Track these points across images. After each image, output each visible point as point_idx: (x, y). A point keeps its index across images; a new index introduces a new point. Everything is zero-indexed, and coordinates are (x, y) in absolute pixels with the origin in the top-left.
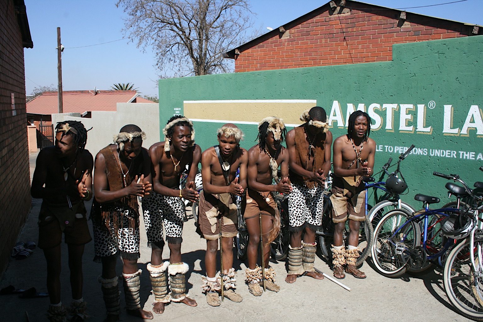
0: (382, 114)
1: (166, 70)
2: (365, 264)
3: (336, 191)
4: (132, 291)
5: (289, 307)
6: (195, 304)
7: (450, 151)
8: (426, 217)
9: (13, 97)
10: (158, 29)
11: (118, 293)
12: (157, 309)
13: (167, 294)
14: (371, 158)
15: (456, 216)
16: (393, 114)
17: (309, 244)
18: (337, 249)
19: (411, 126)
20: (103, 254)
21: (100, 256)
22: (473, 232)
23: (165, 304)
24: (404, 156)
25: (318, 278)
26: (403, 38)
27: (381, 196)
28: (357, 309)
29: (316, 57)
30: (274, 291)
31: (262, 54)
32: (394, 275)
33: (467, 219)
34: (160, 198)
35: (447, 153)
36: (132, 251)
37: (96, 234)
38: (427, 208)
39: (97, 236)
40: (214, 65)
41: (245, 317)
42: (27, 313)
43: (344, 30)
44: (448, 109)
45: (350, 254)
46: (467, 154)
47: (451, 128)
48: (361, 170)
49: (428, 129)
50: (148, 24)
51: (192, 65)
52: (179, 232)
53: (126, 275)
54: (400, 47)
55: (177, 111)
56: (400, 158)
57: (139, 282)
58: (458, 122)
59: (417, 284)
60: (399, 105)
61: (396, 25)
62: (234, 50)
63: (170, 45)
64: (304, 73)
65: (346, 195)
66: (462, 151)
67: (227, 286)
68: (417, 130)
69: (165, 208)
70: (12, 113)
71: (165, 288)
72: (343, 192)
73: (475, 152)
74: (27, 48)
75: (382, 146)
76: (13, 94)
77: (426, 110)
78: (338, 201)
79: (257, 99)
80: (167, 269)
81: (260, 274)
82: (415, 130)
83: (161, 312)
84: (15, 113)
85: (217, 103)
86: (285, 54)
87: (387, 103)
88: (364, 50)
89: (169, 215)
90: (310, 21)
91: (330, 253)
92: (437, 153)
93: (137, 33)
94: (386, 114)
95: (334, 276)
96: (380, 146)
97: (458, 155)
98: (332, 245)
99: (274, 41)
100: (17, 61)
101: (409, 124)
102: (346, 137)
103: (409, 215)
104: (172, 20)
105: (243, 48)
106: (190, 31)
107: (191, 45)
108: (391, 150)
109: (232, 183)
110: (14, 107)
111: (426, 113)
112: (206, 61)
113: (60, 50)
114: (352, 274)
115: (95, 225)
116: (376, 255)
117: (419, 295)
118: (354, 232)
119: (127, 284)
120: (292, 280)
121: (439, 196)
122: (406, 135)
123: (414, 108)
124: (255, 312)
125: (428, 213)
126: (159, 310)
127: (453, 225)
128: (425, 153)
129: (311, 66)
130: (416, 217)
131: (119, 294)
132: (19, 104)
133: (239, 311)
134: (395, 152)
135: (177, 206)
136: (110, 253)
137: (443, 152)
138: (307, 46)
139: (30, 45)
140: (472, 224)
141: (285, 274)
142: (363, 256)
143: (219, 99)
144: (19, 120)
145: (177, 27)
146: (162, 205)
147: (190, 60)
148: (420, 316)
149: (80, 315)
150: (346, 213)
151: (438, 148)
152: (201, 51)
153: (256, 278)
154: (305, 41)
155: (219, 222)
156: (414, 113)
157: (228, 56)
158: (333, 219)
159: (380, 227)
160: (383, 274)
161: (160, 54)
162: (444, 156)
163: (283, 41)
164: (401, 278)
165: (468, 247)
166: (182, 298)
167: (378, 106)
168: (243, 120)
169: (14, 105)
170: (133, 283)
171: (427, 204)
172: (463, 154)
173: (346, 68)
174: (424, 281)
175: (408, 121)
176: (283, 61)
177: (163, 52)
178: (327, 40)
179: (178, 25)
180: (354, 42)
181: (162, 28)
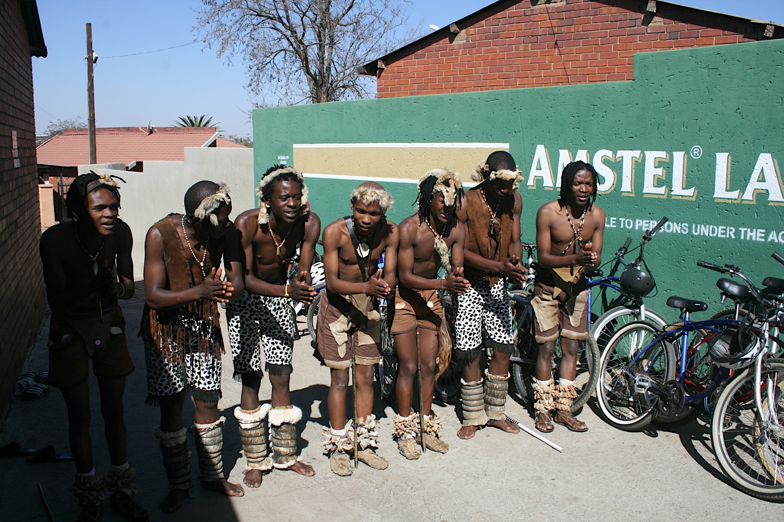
0: (616, 166)
1: (264, 94)
2: (587, 409)
3: (541, 292)
4: (209, 451)
5: (463, 477)
6: (312, 473)
7: (724, 227)
8: (685, 334)
9: (15, 138)
10: (251, 28)
11: (187, 455)
12: (250, 480)
13: (267, 455)
14: (597, 237)
15: (734, 332)
16: (634, 167)
17: (498, 377)
18: (542, 385)
19: (662, 186)
20: (162, 392)
21: (156, 394)
22: (760, 357)
23: (263, 471)
24: (650, 235)
25: (511, 431)
26: (651, 43)
27: (613, 299)
28: (573, 481)
29: (509, 74)
30: (438, 452)
31: (421, 68)
32: (633, 427)
33: (751, 337)
34: (256, 301)
35: (719, 231)
36: (209, 388)
37: (150, 360)
38: (687, 320)
39: (151, 363)
40: (343, 87)
41: (392, 493)
42: (41, 487)
43: (556, 30)
44: (722, 160)
45: (562, 393)
46: (752, 232)
47: (726, 190)
48: (582, 256)
49: (690, 192)
50: (235, 19)
51: (306, 86)
52: (287, 356)
53: (200, 426)
54: (646, 57)
55: (283, 160)
56: (644, 238)
57: (221, 438)
58: (738, 180)
59: (670, 441)
60: (642, 152)
61: (639, 22)
62: (376, 61)
63: (272, 53)
64: (489, 99)
65: (558, 298)
66: (744, 227)
67: (364, 443)
68: (672, 193)
69: (264, 318)
70: (14, 164)
71: (263, 447)
72: (552, 293)
73: (766, 230)
74: (38, 57)
75: (615, 219)
76: (14, 133)
77: (688, 161)
78: (544, 307)
79: (413, 141)
80: (267, 416)
81: (416, 425)
82: (669, 194)
83: (256, 484)
84: (19, 163)
85: (347, 149)
86: (458, 69)
87: (624, 149)
88: (587, 63)
89: (270, 329)
90: (499, 15)
91: (531, 391)
92: (704, 230)
93: (217, 33)
94: (622, 168)
95: (537, 428)
96: (612, 219)
97: (737, 233)
98: (534, 379)
99: (440, 47)
100: (21, 78)
101: (659, 183)
102: (556, 205)
103: (657, 331)
104: (274, 12)
105: (389, 59)
106: (304, 30)
107: (306, 54)
108: (629, 224)
109: (372, 277)
110: (17, 153)
111: (687, 166)
112: (330, 80)
113: (91, 61)
114: (566, 425)
115: (148, 345)
116: (604, 395)
117: (672, 458)
118: (569, 357)
119: (201, 440)
120: (469, 435)
121: (706, 301)
122: (654, 200)
123: (668, 158)
124: (408, 486)
125: (689, 327)
126: (253, 482)
127: (727, 347)
128: (685, 230)
129: (501, 88)
130: (669, 334)
131: (189, 457)
132: (24, 148)
133: (383, 483)
134: (637, 228)
135: (284, 314)
136: (172, 391)
137: (713, 229)
138: (494, 55)
139: (43, 52)
140: (758, 344)
141: (457, 424)
142: (583, 395)
143: (350, 142)
144: (24, 175)
145: (284, 24)
146: (258, 312)
147: (304, 78)
148: (673, 491)
149: (124, 490)
150: (558, 327)
151: (706, 223)
152: (323, 63)
153: (410, 431)
154: (492, 47)
155: (351, 341)
156: (667, 166)
157: (366, 72)
158: (536, 336)
159: (610, 350)
160: (615, 425)
161: (254, 69)
162: (715, 235)
163: (456, 47)
164: (644, 432)
165: (751, 382)
166: (291, 462)
167: (609, 153)
169: (17, 150)
170: (212, 438)
171: (687, 313)
172: (746, 232)
173: (558, 92)
174: (680, 436)
175: (658, 178)
176: (456, 79)
177: (260, 65)
178: (528, 46)
179: (285, 21)
180: (572, 50)
181: (259, 26)
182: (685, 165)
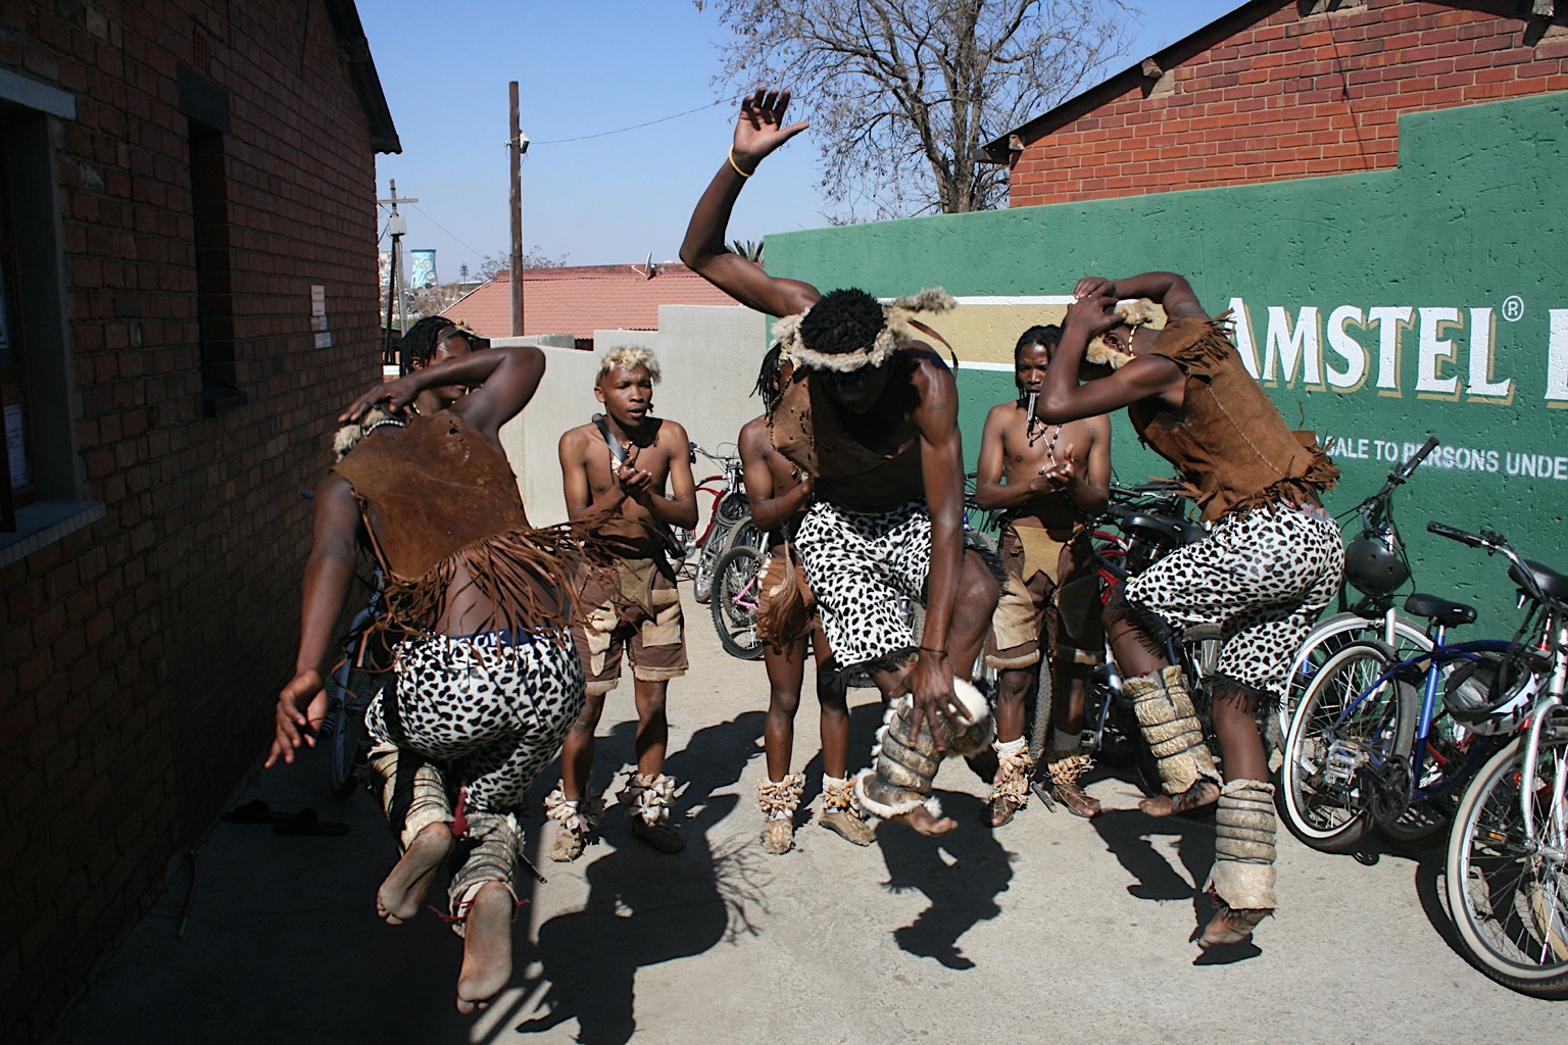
0: (1368, 337)
1: (853, 200)
7: (1565, 459)
8: (1433, 667)
9: (318, 297)
10: (824, 73)
15: (1495, 662)
16: (1399, 340)
19: (1451, 377)
22: (1540, 713)
24: (1403, 473)
26: (1542, 82)
29: (1256, 155)
31: (1090, 148)
32: (1330, 843)
33: (1519, 673)
35: (1556, 467)
38: (1439, 640)
40: (1004, 182)
41: (833, 925)
43: (1347, 63)
44: (1560, 322)
49: (1502, 389)
50: (791, 58)
51: (932, 184)
54: (1420, 122)
56: (1391, 478)
60: (1416, 311)
61: (1518, 38)
62: (1005, 139)
63: (866, 121)
64: (1149, 211)
68: (1469, 391)
70: (314, 341)
74: (387, 153)
75: (1366, 441)
77: (1497, 326)
79: (1022, 293)
82: (1463, 392)
84: (329, 340)
86: (1159, 147)
87: (1382, 305)
90: (1239, 37)
92: (1528, 465)
94: (1378, 341)
96: (1361, 441)
99: (1127, 105)
100: (343, 195)
101: (1445, 370)
104: (863, 42)
105: (1032, 131)
106: (921, 74)
107: (925, 120)
110: (324, 323)
111: (1497, 336)
112: (977, 169)
113: (518, 150)
121: (1471, 602)
122: (1436, 405)
123: (1461, 320)
125: (1441, 655)
127: (1486, 691)
128: (1492, 465)
130: (1405, 667)
132: (344, 315)
134: (1407, 461)
137: (1545, 462)
138: (1227, 118)
139: (391, 145)
140: (1531, 687)
145: (881, 63)
147: (928, 165)
148: (1349, 963)
151: (1532, 450)
152: (961, 136)
154: (1224, 102)
156: (1459, 336)
157: (989, 158)
158: (988, 657)
159: (1315, 696)
160: (1303, 838)
161: (833, 151)
162: (1548, 475)
163: (1156, 105)
164: (1352, 855)
165: (1517, 770)
167: (1355, 313)
168: (984, 358)
169: (324, 319)
171: (1441, 626)
173: (1268, 195)
174: (1419, 867)
175: (1443, 362)
176: (1155, 168)
177: (844, 143)
178: (1293, 97)
179: (889, 58)
180: (1379, 102)
181: (839, 69)
182: (1493, 334)
